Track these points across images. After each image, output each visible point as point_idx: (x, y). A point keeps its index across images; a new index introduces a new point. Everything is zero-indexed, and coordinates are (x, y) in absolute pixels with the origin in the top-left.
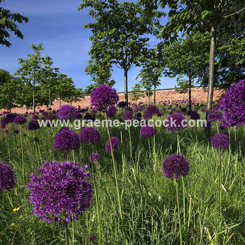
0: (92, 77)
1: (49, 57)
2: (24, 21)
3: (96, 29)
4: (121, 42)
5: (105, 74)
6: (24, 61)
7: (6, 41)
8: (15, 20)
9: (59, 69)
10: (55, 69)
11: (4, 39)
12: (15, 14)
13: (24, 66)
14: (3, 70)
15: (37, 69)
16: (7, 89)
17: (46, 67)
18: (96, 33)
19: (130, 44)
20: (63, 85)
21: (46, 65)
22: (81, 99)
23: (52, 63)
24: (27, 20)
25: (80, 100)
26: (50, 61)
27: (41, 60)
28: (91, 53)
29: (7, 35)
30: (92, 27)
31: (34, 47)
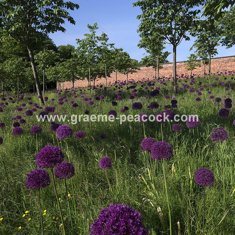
0: (146, 50)
1: (105, 34)
2: (75, 8)
3: (145, 6)
4: (169, 17)
5: (157, 47)
6: (81, 41)
7: (61, 27)
8: (68, 8)
9: (114, 45)
10: (110, 45)
11: (59, 25)
12: (68, 3)
13: (81, 45)
14: (70, 45)
15: (92, 47)
16: (70, 64)
17: (102, 44)
18: (145, 10)
19: (178, 19)
20: (119, 58)
21: (103, 42)
22: (137, 70)
23: (108, 40)
24: (77, 7)
25: (135, 72)
26: (106, 37)
27: (96, 39)
28: (139, 31)
29: (63, 22)
30: (140, 4)
31: (90, 27)
